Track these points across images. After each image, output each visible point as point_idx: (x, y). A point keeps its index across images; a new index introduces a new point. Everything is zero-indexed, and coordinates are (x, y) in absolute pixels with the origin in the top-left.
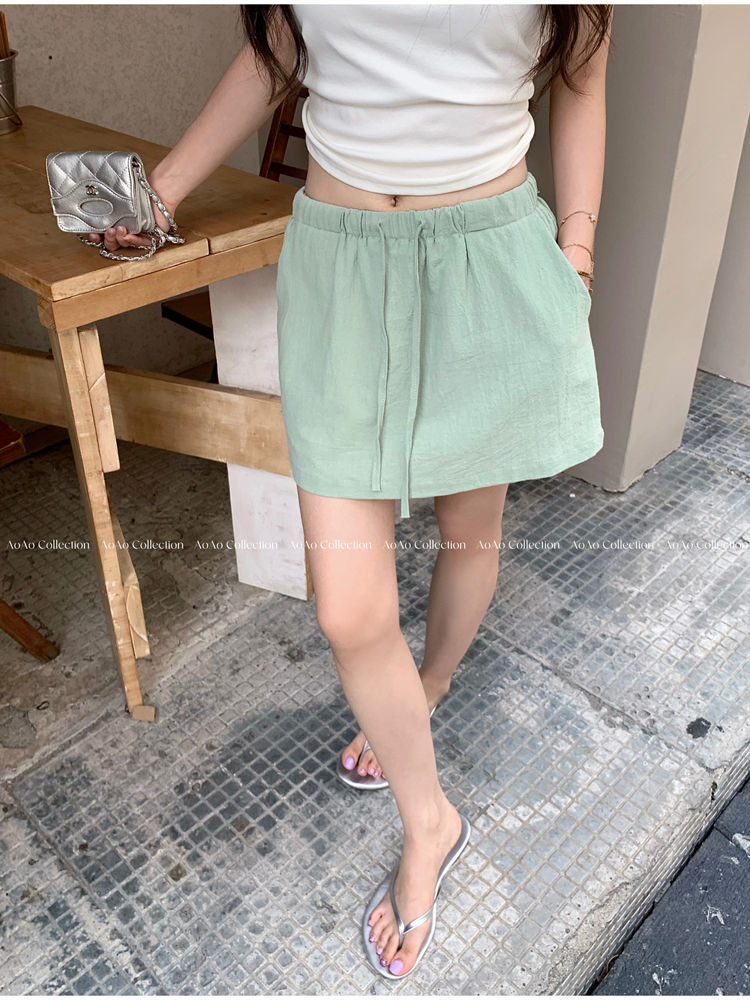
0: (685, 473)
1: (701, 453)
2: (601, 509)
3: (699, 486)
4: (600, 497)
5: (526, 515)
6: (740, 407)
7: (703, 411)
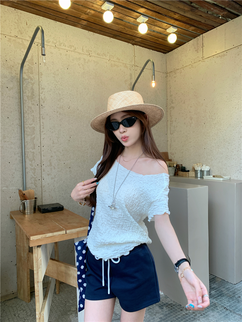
1: (215, 301)
2: (184, 313)
3: (212, 310)
4: (184, 310)
5: (164, 313)
6: (229, 289)
7: (219, 290)
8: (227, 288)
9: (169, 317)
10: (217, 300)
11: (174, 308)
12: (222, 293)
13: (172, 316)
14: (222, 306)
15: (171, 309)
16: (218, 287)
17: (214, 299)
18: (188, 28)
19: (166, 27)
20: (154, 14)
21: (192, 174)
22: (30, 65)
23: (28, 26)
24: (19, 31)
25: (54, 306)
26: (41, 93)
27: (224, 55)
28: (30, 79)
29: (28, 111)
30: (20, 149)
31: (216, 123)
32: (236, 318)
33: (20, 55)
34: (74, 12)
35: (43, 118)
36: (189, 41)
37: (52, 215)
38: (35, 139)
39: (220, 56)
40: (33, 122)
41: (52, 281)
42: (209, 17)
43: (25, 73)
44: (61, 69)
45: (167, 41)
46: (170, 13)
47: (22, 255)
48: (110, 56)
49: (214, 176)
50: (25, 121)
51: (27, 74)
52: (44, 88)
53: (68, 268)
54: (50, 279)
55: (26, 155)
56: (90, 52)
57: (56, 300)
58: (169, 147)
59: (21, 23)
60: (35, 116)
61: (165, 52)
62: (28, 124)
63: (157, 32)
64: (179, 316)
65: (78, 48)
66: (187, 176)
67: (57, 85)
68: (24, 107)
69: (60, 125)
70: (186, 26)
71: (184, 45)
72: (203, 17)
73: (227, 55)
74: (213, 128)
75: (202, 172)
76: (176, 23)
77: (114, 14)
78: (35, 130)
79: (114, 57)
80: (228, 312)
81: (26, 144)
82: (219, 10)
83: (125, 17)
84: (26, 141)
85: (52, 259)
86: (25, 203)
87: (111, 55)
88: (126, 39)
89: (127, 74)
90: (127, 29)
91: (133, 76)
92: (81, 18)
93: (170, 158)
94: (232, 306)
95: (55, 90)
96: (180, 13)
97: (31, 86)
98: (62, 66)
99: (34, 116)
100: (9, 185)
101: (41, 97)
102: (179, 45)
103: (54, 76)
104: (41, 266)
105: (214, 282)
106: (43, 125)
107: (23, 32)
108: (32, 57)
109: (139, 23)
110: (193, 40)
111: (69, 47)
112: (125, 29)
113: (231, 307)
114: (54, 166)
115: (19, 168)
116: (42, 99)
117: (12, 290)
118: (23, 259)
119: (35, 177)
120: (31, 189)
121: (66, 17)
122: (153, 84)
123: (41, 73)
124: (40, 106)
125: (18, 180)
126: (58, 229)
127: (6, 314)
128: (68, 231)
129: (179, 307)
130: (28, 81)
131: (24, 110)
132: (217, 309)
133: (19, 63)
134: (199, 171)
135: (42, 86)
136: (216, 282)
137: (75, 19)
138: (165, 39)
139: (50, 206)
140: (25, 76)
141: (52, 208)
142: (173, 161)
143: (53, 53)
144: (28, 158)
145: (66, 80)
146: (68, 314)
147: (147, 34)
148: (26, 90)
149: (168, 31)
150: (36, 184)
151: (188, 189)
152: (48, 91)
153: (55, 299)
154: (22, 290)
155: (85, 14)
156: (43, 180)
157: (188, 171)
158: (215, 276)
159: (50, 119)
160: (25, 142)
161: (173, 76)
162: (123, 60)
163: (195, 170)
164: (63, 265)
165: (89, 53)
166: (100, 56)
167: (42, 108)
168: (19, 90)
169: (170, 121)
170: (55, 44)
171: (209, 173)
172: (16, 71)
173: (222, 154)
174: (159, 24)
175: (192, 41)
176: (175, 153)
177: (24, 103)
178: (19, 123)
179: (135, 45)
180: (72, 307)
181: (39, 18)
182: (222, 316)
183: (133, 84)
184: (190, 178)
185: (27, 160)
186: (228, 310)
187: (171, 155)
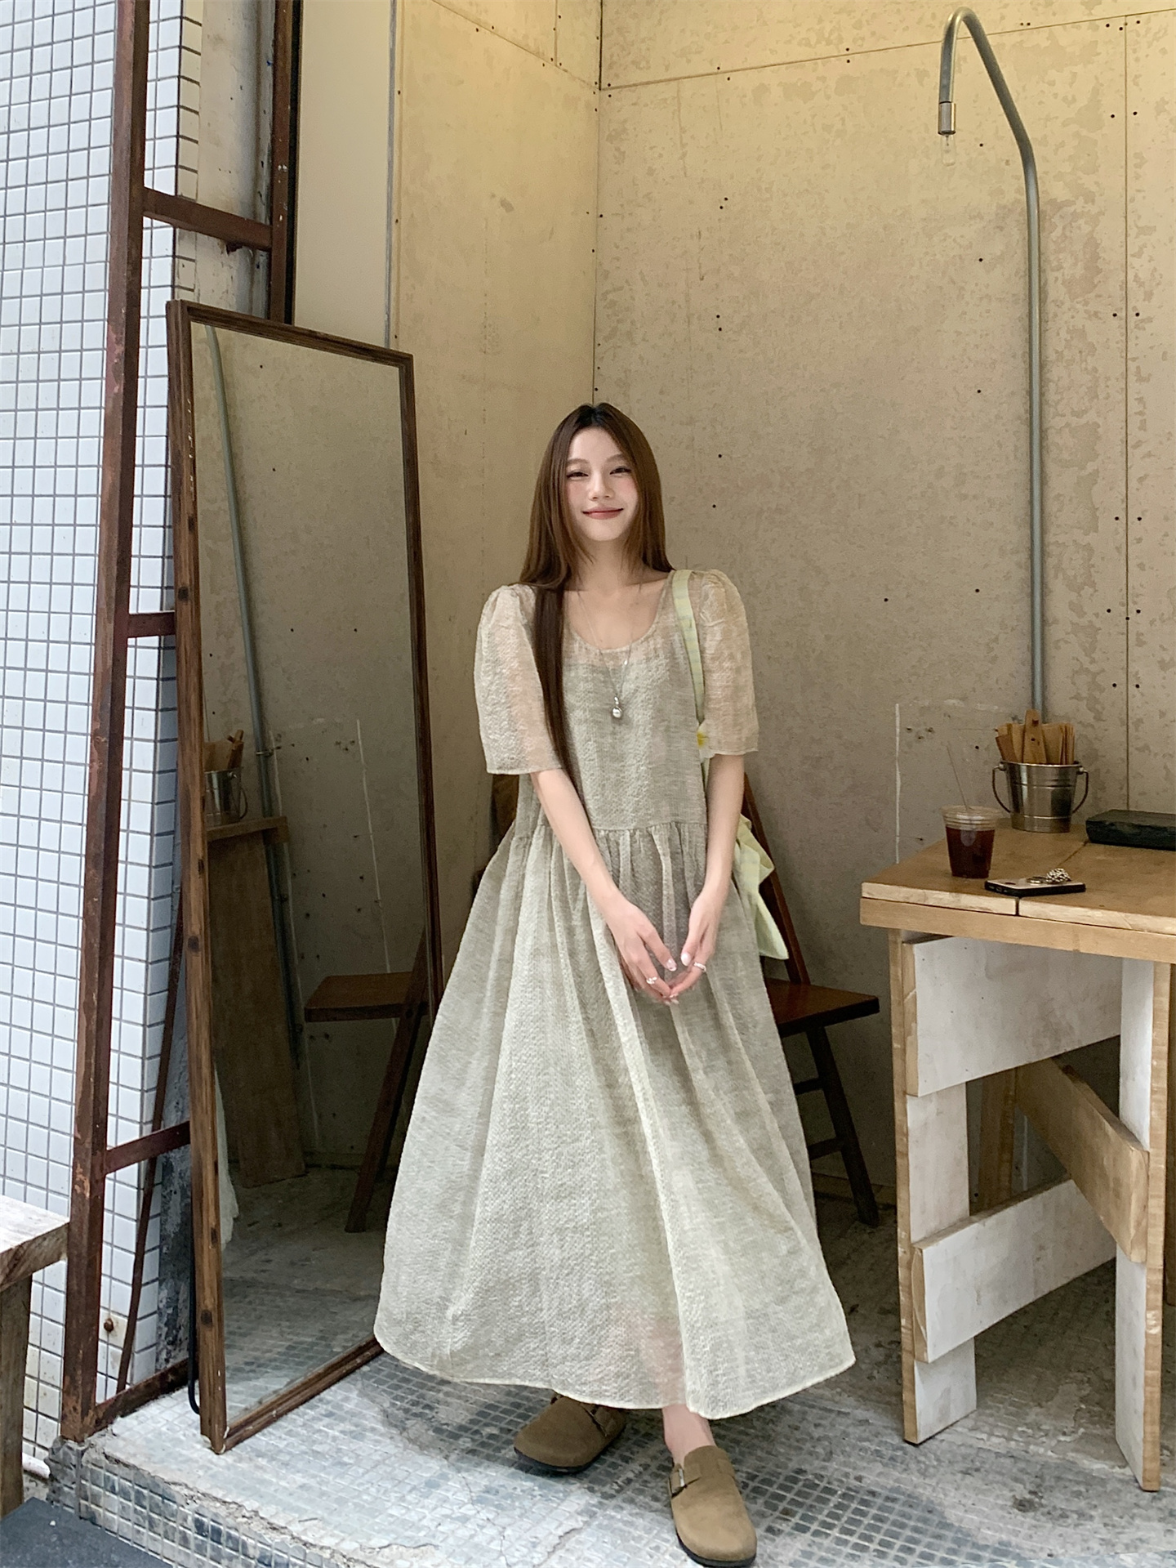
26: (1133, 256)
28: (1080, 200)
29: (1066, 352)
30: (1027, 532)
35: (1144, 374)
38: (1099, 480)
40: (1091, 399)
43: (1060, 176)
50: (1053, 398)
52: (1151, 225)
55: (1051, 562)
60: (1100, 370)
62: (1067, 411)
68: (1052, 334)
78: (1099, 438)
81: (1050, 505)
84: (1051, 494)
97: (1086, 229)
99: (1095, 370)
100: (974, 690)
101: (1136, 276)
106: (1141, 413)
108: (1097, 91)
116: (1142, 284)
119: (1093, 668)
123: (1135, 154)
124: (1127, 317)
125: (1012, 676)
130: (1072, 209)
131: (1050, 349)
135: (1139, 217)
144: (1061, 576)
148: (1061, 256)
150: (1098, 707)
152: (1171, 240)
160: (1049, 499)
172: (1018, 178)
177: (1050, 316)
178: (1027, 412)
185: (1057, 586)
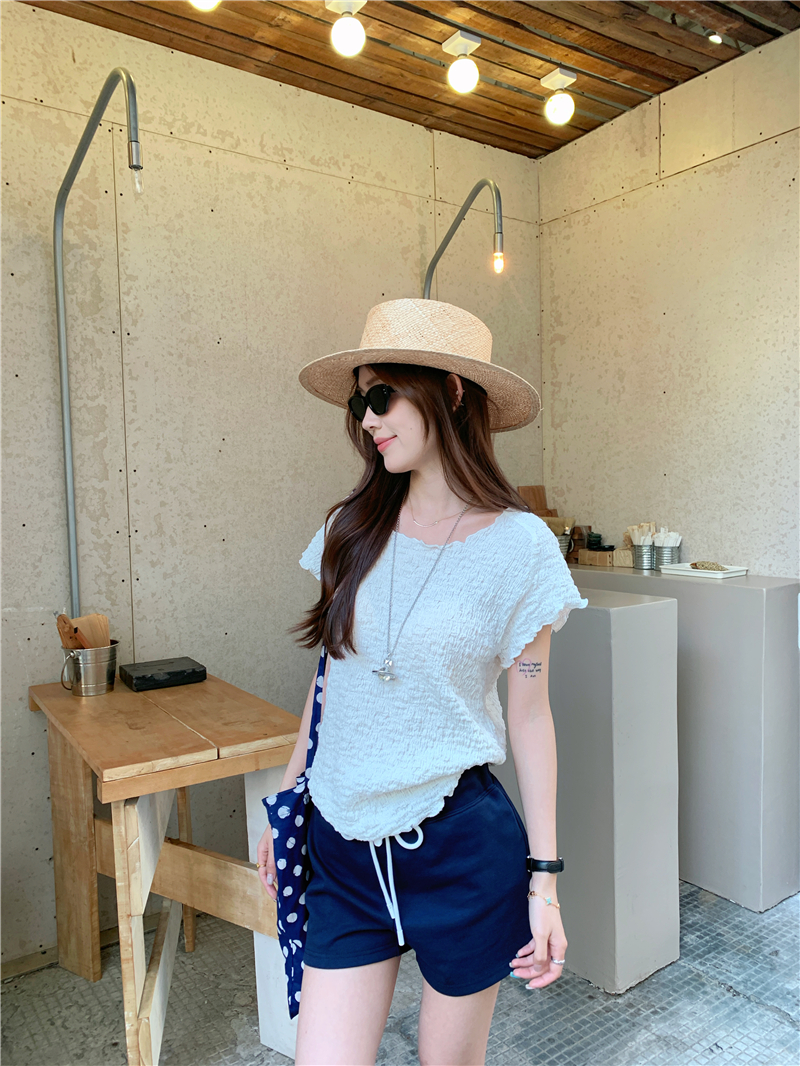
0: (680, 983)
1: (698, 967)
2: (600, 1008)
3: (690, 995)
4: (601, 998)
5: (535, 1008)
6: (742, 929)
7: (709, 930)
8: (736, 926)
9: (552, 1019)
10: (705, 964)
11: (566, 991)
12: (721, 941)
13: (562, 1015)
14: (721, 984)
15: (559, 995)
16: (707, 923)
17: (694, 959)
18: (613, 75)
19: (539, 71)
20: (502, 26)
21: (623, 557)
22: (87, 198)
23: (77, 64)
24: (49, 83)
25: (179, 991)
26: (124, 293)
27: (730, 166)
28: (87, 247)
29: (81, 354)
30: (59, 481)
31: (702, 392)
32: (765, 1019)
33: (53, 165)
34: (233, 19)
35: (134, 375)
36: (615, 117)
37: (169, 698)
38: (108, 444)
39: (715, 169)
40: (100, 389)
41: (172, 912)
42: (680, 38)
43: (71, 226)
44: (190, 212)
45: (541, 116)
46: (555, 25)
47: (73, 828)
48: (352, 166)
49: (695, 566)
50: (74, 386)
51: (77, 228)
52: (135, 274)
53: (226, 868)
54: (166, 904)
55: (79, 501)
56: (285, 152)
57: (185, 972)
58: (547, 470)
59: (57, 56)
60: (105, 369)
61: (534, 151)
62: (84, 396)
63: (510, 88)
64: (584, 1017)
65: (245, 141)
66: (608, 564)
67: (177, 265)
68: (71, 340)
69: (191, 399)
70: (606, 67)
71: (598, 129)
72: (661, 37)
73: (738, 165)
74: (691, 406)
75: (656, 550)
76: (573, 58)
77: (365, 26)
78: (107, 416)
79: (365, 172)
80: (738, 1001)
81: (78, 463)
82: (713, 17)
83: (403, 36)
84: (76, 454)
85: (169, 840)
86: (80, 658)
87: (357, 164)
88: (408, 111)
89: (409, 229)
90: (409, 76)
91: (430, 233)
92: (255, 38)
93: (550, 506)
94: (753, 984)
95: (170, 281)
96: (587, 24)
97: (92, 268)
98: (195, 201)
99: (102, 369)
100: (25, 598)
101: (127, 308)
102: (581, 129)
103: (167, 233)
104: (137, 864)
105: (695, 906)
106: (133, 401)
107: (63, 87)
108: (94, 170)
109: (451, 58)
110: (627, 114)
111: (216, 137)
112: (402, 75)
113: (749, 984)
114: (171, 536)
115: (55, 544)
116: (130, 314)
117: (41, 941)
118: (73, 841)
119: (109, 571)
120: (98, 611)
121: (207, 37)
122: (499, 264)
123: (123, 224)
124: (122, 335)
125: (53, 584)
126: (190, 745)
127: (23, 1021)
128: (224, 752)
129: (582, 988)
130: (81, 251)
131: (70, 350)
132: (705, 993)
133: (48, 192)
134: (645, 550)
135: (127, 268)
136: (702, 904)
137: (237, 41)
138: (537, 112)
139: (159, 667)
140: (70, 235)
141: (169, 674)
142: (562, 516)
143: (163, 158)
144: (84, 510)
145: (209, 247)
146: (226, 1014)
147: (478, 93)
148: (75, 284)
149: (547, 83)
150: (113, 597)
151: (613, 610)
152: (147, 287)
153: (181, 967)
154: (73, 940)
155: (271, 26)
156: (134, 581)
157: (612, 548)
158: (696, 888)
159: (156, 381)
160: (75, 459)
161: (560, 233)
162: (395, 182)
163: (633, 546)
164: (207, 858)
165: (284, 156)
166: (319, 169)
167: (128, 342)
168: (51, 281)
169: (552, 383)
170: (170, 125)
171: (678, 553)
172: (39, 218)
173: (722, 493)
174: (515, 62)
175: (623, 116)
176: (569, 490)
177: (69, 326)
178: (55, 394)
179: (434, 131)
180: (239, 994)
181: (114, 39)
182: (721, 1014)
183: (429, 260)
184: (617, 572)
185: (83, 518)
186: (739, 994)
187: (554, 495)
